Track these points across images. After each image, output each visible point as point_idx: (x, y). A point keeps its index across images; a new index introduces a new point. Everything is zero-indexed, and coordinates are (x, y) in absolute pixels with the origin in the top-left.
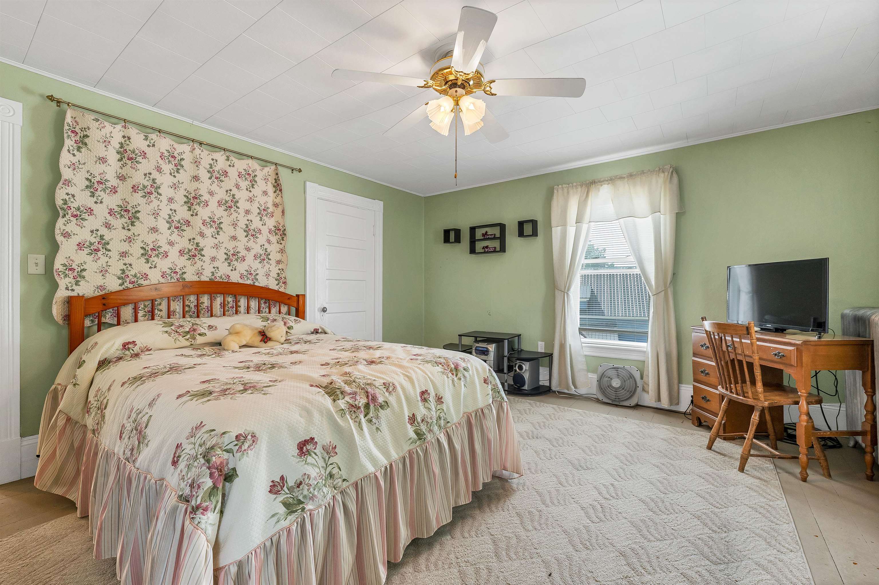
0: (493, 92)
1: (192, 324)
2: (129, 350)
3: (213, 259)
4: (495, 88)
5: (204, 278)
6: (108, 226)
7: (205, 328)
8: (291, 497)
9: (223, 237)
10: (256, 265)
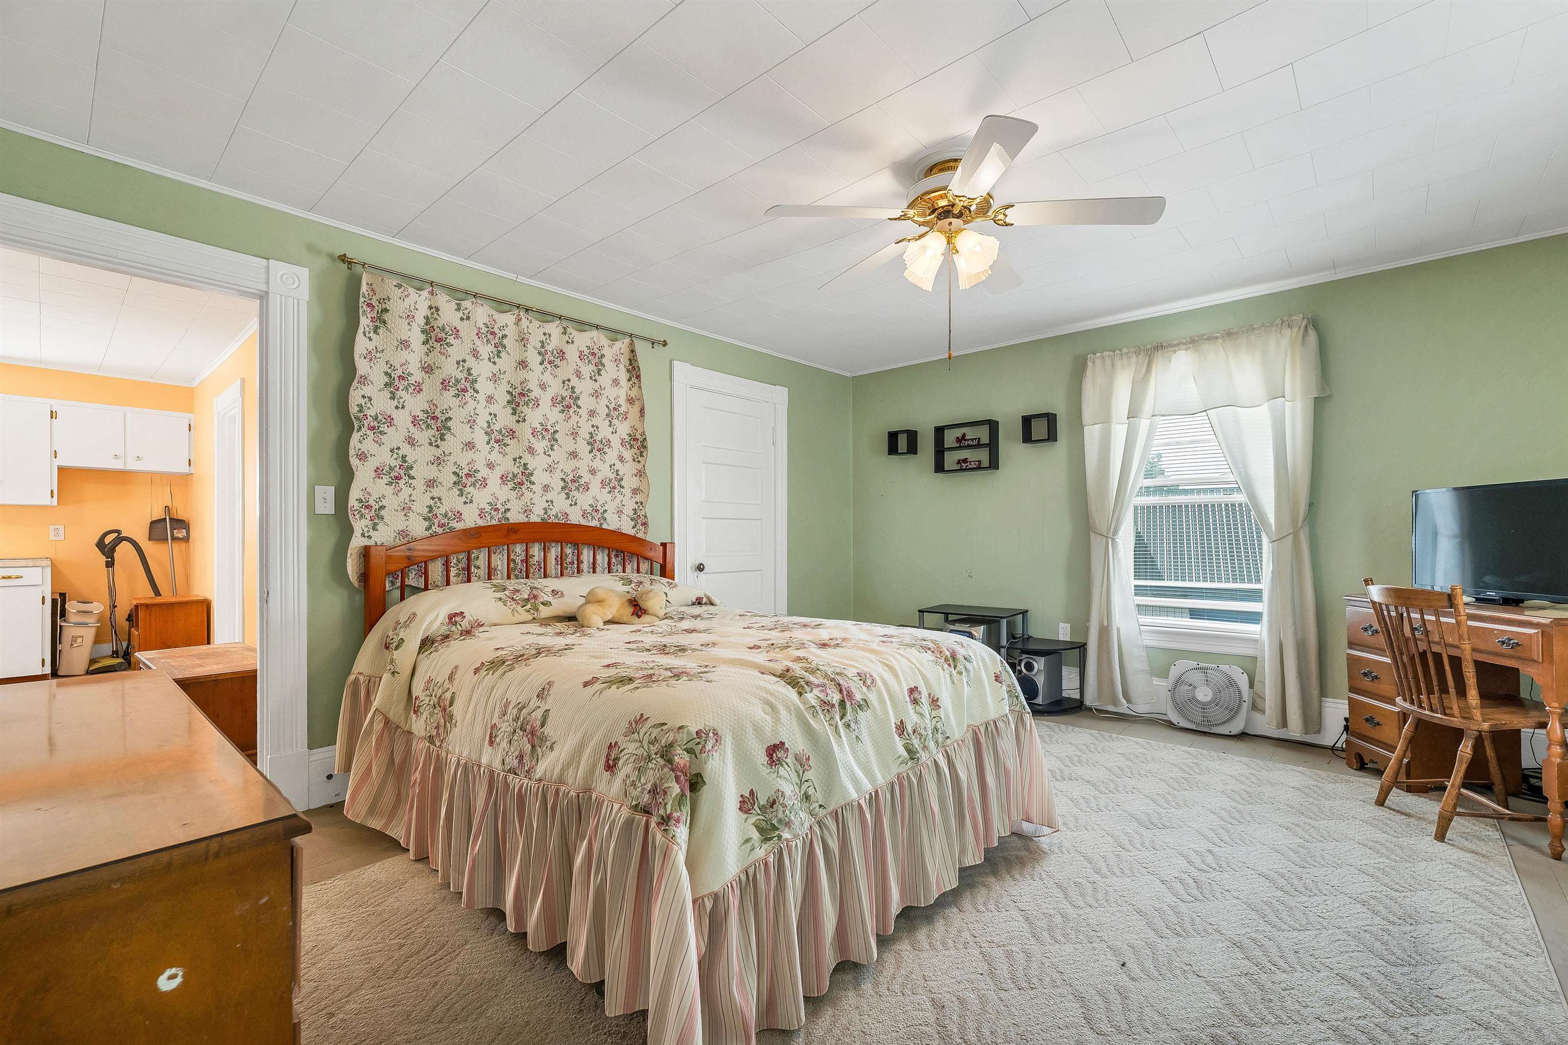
0: (1008, 220)
1: (531, 588)
2: (456, 625)
3: (546, 488)
4: (1012, 216)
5: (535, 519)
6: (411, 441)
7: (548, 593)
8: (764, 820)
9: (558, 454)
10: (603, 496)
